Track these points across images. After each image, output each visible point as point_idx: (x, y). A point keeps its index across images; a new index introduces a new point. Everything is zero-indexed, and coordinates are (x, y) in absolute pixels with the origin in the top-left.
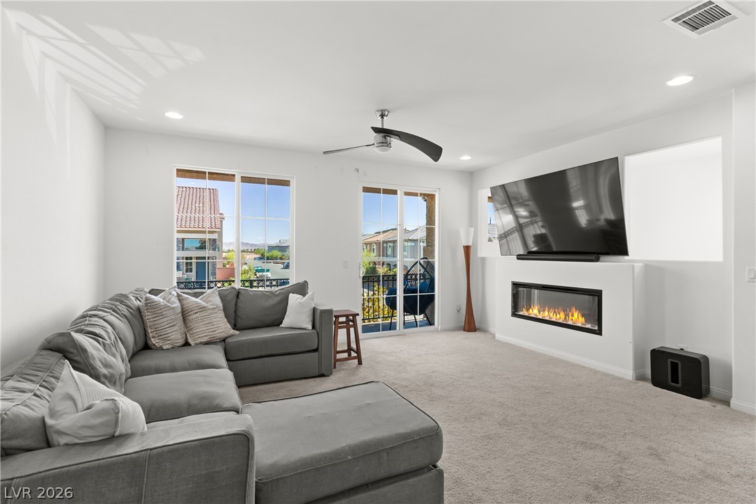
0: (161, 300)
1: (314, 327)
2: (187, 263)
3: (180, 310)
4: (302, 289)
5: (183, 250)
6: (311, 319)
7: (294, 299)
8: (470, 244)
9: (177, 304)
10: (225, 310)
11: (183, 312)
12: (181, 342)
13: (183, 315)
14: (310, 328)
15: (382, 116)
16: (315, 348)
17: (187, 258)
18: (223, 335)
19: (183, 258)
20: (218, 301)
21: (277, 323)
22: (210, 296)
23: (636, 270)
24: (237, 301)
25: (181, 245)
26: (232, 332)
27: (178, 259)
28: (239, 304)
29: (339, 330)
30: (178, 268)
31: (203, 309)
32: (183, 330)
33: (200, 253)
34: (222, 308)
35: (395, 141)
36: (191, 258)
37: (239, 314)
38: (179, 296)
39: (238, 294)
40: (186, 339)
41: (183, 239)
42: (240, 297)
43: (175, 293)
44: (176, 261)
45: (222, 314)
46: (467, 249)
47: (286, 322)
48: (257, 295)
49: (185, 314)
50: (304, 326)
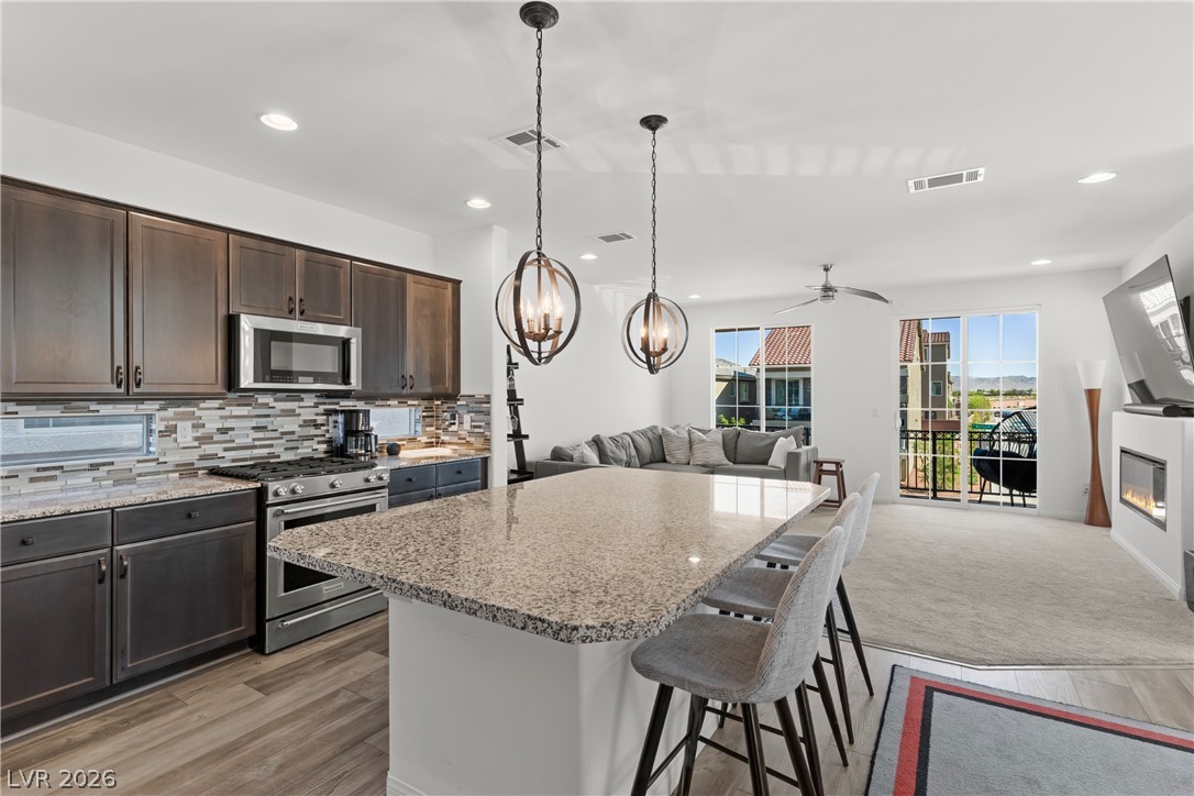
3: (688, 440)
7: (779, 441)
8: (1099, 387)
9: (686, 435)
10: (724, 446)
11: (690, 441)
12: (686, 461)
13: (690, 444)
15: (826, 270)
20: (719, 438)
22: (713, 432)
24: (737, 440)
28: (739, 442)
31: (703, 441)
32: (687, 454)
34: (722, 443)
37: (737, 451)
38: (689, 430)
40: (689, 461)
42: (740, 436)
45: (721, 449)
46: (1091, 394)
48: (753, 436)
50: (779, 465)
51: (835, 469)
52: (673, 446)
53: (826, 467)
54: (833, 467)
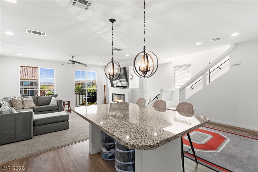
0: (16, 99)
1: (58, 104)
2: (24, 91)
3: (21, 101)
4: (56, 96)
5: (23, 86)
6: (57, 102)
7: (53, 98)
8: (105, 84)
9: (21, 100)
10: (34, 101)
11: (22, 101)
12: (22, 108)
13: (22, 102)
14: (57, 104)
15: (73, 57)
16: (58, 109)
17: (24, 89)
18: (33, 107)
19: (23, 89)
20: (32, 99)
21: (49, 104)
22: (29, 98)
23: (129, 90)
24: (37, 99)
25: (22, 84)
26: (36, 106)
27: (21, 89)
28: (38, 100)
29: (65, 105)
30: (21, 93)
31: (28, 101)
32: (22, 105)
33: (32, 87)
34: (33, 100)
35: (75, 63)
36: (26, 89)
37: (38, 102)
38: (21, 98)
39: (38, 97)
40: (23, 107)
41: (23, 82)
42: (38, 98)
43: (20, 97)
44: (20, 90)
45: (33, 102)
46: (104, 86)
47: (51, 104)
48: (43, 98)
49: (23, 102)
50: (55, 104)
51: (68, 103)
52: (17, 103)
53: (66, 103)
54: (67, 103)
